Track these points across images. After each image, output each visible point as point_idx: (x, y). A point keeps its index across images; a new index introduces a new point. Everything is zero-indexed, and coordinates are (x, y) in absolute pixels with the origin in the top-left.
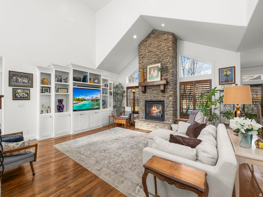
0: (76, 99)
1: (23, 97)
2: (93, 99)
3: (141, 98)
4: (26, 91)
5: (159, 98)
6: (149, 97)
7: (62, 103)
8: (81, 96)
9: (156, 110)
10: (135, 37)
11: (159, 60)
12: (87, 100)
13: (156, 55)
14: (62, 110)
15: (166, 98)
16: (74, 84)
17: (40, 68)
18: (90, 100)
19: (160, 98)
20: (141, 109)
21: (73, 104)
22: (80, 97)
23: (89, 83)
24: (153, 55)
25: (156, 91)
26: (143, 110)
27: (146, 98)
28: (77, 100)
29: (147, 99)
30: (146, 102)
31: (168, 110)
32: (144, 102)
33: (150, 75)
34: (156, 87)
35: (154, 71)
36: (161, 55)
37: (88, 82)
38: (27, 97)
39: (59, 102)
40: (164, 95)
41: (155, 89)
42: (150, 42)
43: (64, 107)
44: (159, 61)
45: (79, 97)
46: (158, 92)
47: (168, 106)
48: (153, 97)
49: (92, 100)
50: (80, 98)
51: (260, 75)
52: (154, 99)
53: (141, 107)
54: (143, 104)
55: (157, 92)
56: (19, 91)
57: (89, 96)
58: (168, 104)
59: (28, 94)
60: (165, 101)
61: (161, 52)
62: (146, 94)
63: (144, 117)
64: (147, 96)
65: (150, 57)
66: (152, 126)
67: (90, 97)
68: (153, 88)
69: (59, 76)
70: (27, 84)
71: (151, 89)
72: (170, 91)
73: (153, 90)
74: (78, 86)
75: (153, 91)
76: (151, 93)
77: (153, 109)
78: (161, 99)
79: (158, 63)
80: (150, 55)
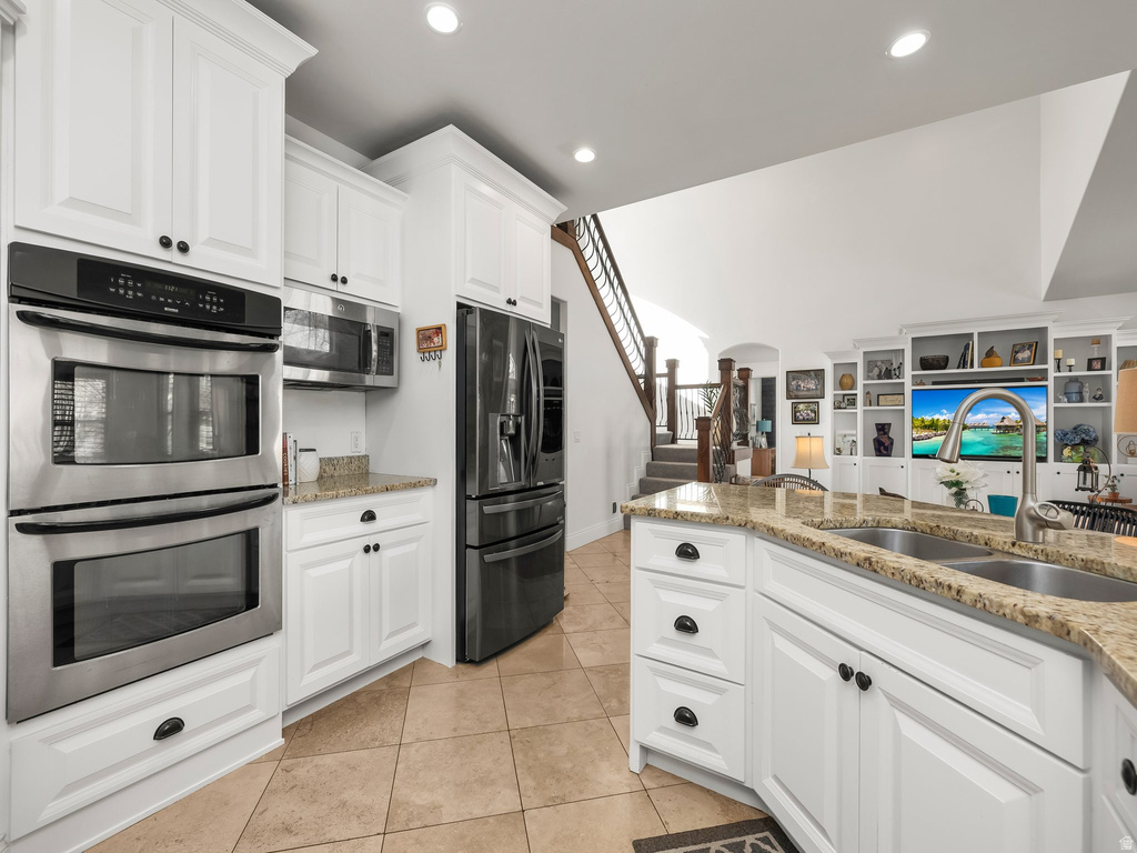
0: (923, 421)
1: (808, 420)
2: (1006, 423)
4: (813, 407)
7: (886, 433)
8: (945, 411)
12: (975, 427)
14: (885, 452)
16: (916, 380)
17: (831, 355)
18: (988, 427)
21: (914, 439)
22: (942, 414)
23: (976, 369)
28: (926, 427)
37: (972, 366)
38: (815, 421)
39: (878, 430)
43: (892, 444)
45: (936, 417)
49: (999, 427)
50: (942, 418)
56: (801, 407)
57: (988, 413)
59: (816, 413)
67: (991, 415)
69: (882, 362)
70: (814, 393)
74: (934, 383)
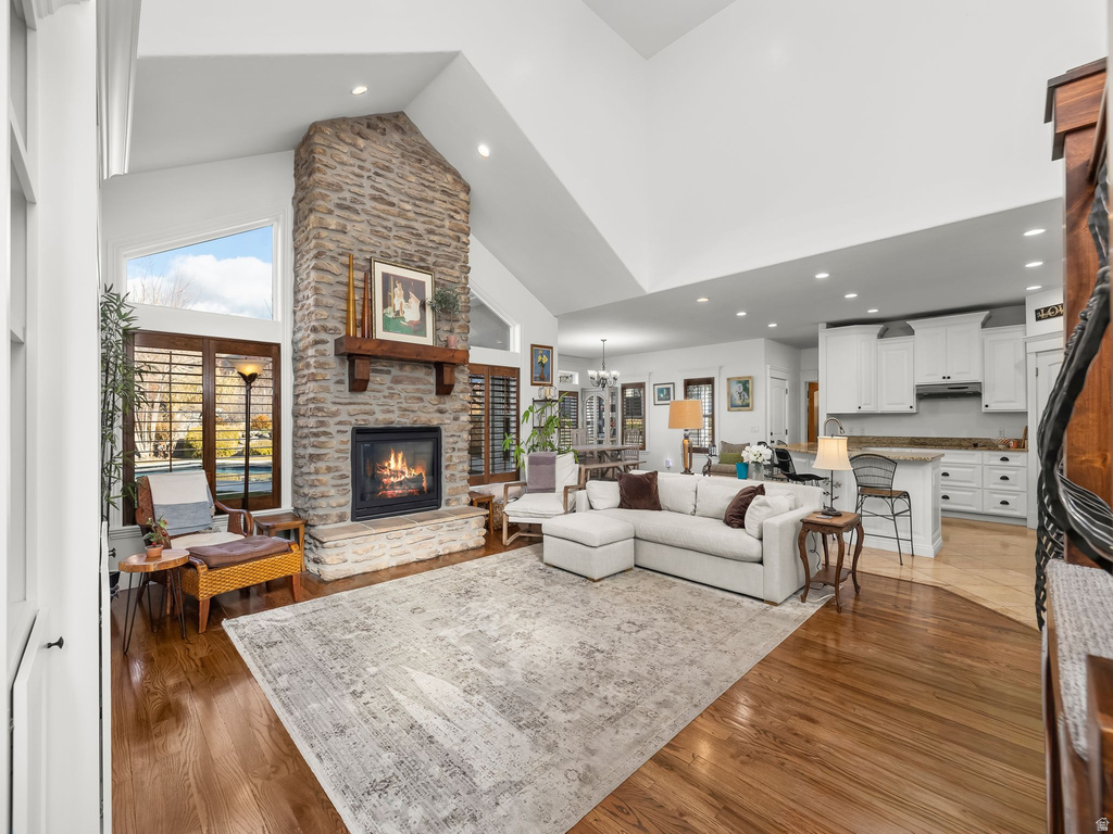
3: (334, 414)
5: (423, 415)
6: (377, 409)
9: (403, 473)
10: (359, 90)
11: (422, 260)
13: (413, 234)
15: (447, 415)
19: (428, 416)
20: (332, 475)
24: (396, 225)
25: (413, 387)
26: (343, 477)
27: (360, 417)
29: (371, 418)
30: (360, 437)
31: (455, 460)
32: (348, 437)
33: (390, 309)
34: (414, 368)
35: (407, 298)
36: (430, 244)
40: (441, 406)
41: (407, 377)
42: (388, 157)
44: (422, 264)
46: (424, 392)
47: (456, 446)
48: (397, 413)
51: (571, 373)
52: (403, 420)
53: (331, 464)
54: (343, 447)
55: (418, 390)
58: (455, 439)
60: (442, 427)
61: (431, 232)
62: (361, 397)
63: (348, 510)
64: (367, 408)
65: (385, 223)
66: (416, 537)
68: (395, 371)
71: (389, 372)
72: (462, 392)
73: (396, 381)
75: (400, 387)
76: (386, 393)
77: (389, 465)
78: (429, 421)
79: (419, 267)
80: (384, 216)
